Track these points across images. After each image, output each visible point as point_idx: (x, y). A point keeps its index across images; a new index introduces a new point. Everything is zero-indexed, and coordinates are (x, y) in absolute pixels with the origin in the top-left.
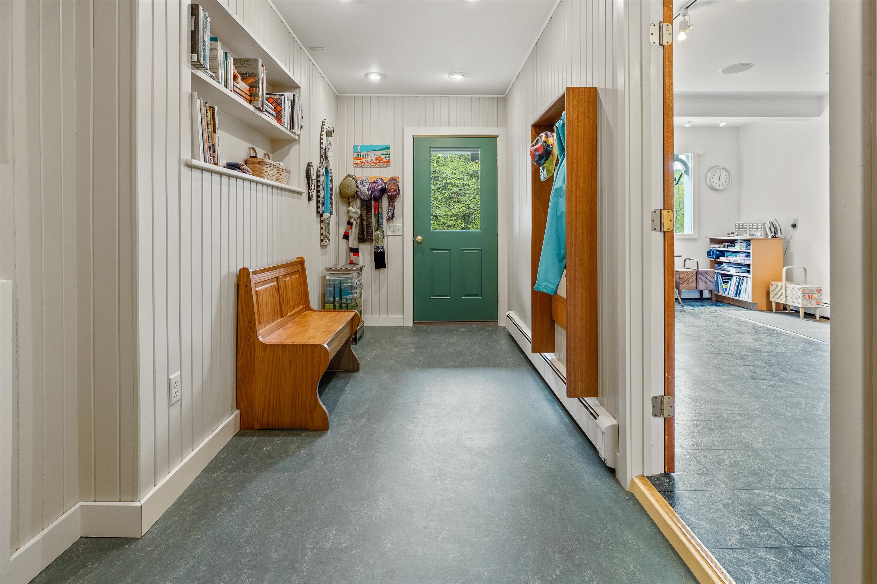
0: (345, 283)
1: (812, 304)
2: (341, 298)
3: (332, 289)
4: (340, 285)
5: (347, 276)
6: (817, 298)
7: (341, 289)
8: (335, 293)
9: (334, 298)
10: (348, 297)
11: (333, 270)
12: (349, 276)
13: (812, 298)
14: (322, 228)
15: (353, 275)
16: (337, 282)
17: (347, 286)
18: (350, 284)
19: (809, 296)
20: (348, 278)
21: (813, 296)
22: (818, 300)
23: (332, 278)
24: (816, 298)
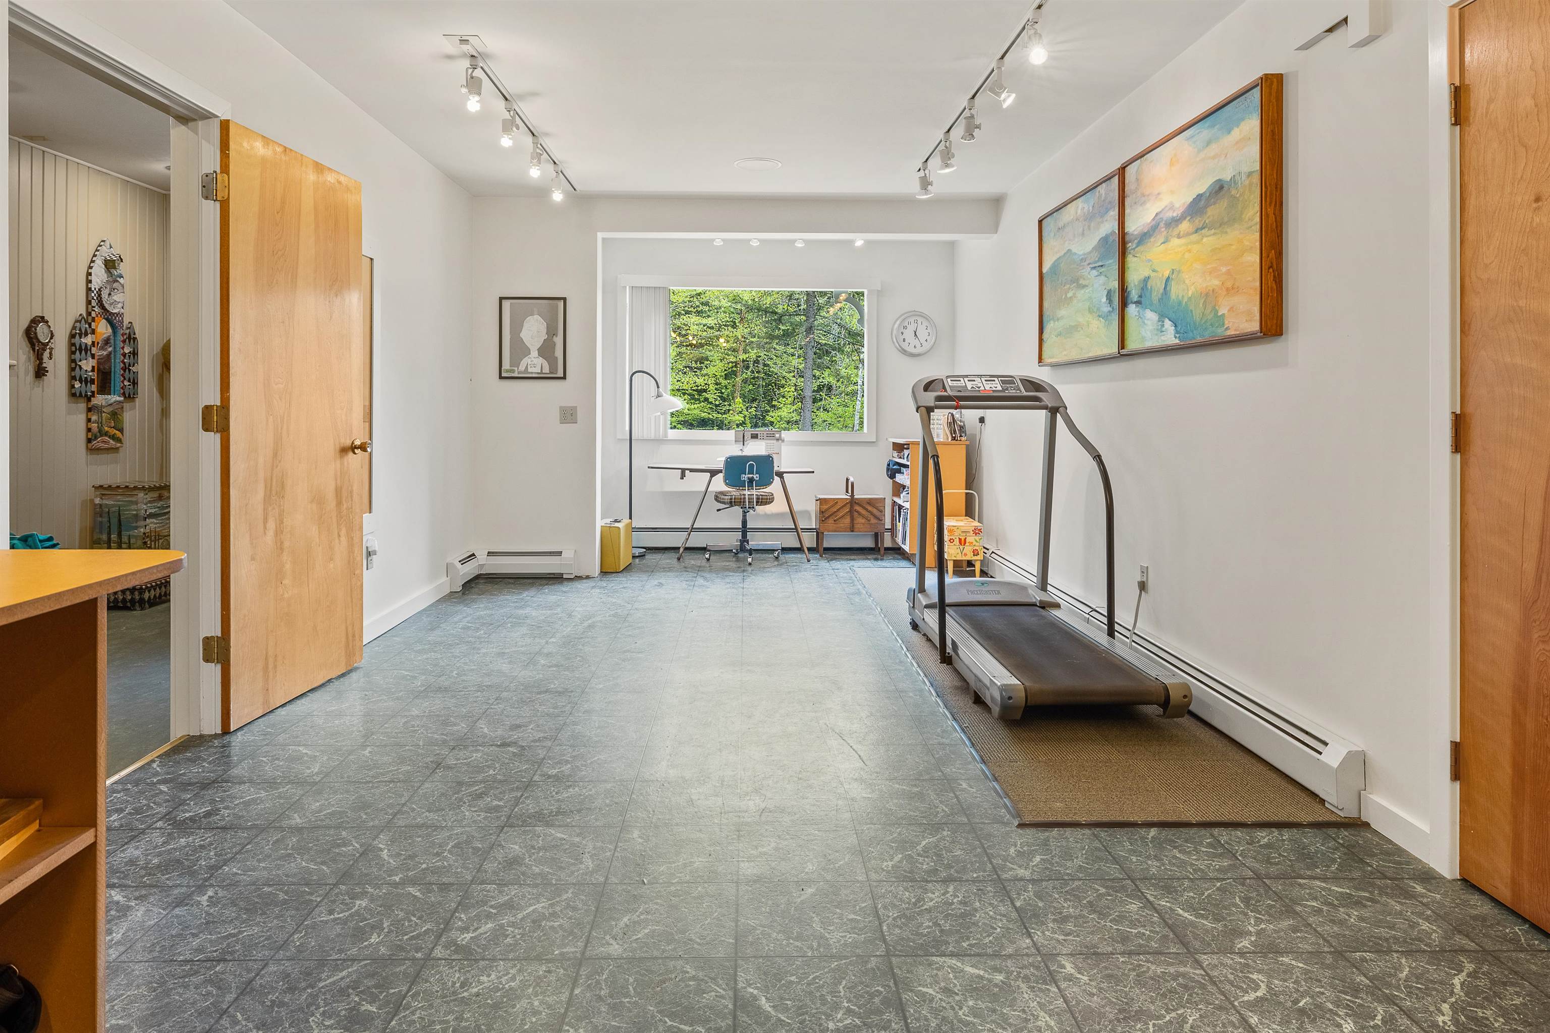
0: (127, 510)
1: (966, 555)
2: (120, 535)
3: (105, 520)
4: (119, 514)
5: (130, 499)
6: (975, 543)
7: (120, 521)
8: (109, 527)
9: (109, 534)
10: (131, 533)
11: (105, 489)
12: (134, 499)
13: (965, 543)
14: (89, 420)
15: (139, 496)
16: (113, 509)
17: (129, 516)
18: (135, 513)
19: (960, 540)
20: (131, 502)
21: (967, 541)
22: (975, 548)
23: (105, 502)
24: (972, 543)
